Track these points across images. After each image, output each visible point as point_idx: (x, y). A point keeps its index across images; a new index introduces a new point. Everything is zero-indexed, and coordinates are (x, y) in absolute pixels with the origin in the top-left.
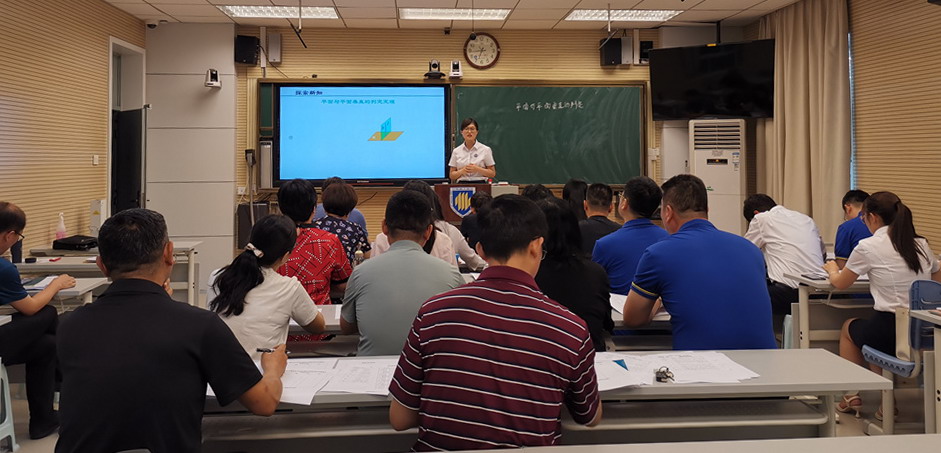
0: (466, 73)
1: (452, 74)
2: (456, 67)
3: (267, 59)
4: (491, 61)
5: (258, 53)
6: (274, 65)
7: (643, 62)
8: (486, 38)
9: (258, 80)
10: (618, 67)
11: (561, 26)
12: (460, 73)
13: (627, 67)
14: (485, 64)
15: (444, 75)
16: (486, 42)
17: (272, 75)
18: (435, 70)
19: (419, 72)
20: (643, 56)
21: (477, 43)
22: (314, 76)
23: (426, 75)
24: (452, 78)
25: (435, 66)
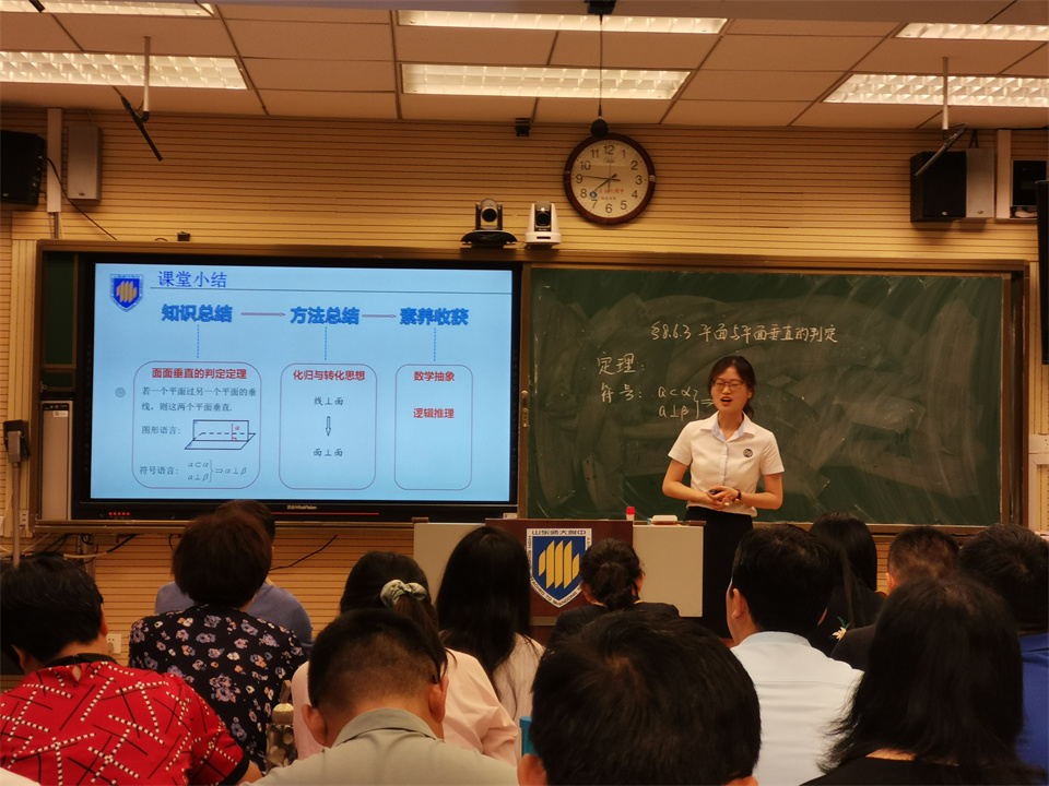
0: (566, 234)
1: (533, 236)
2: (543, 220)
3: (64, 192)
4: (633, 205)
5: (42, 176)
6: (82, 207)
7: (1021, 214)
8: (619, 147)
9: (41, 245)
10: (955, 225)
11: (812, 118)
12: (553, 236)
13: (978, 227)
14: (617, 213)
15: (512, 239)
16: (621, 158)
17: (75, 231)
18: (489, 226)
19: (448, 228)
20: (1019, 200)
21: (596, 159)
22: (184, 237)
23: (466, 239)
24: (532, 247)
25: (490, 215)
